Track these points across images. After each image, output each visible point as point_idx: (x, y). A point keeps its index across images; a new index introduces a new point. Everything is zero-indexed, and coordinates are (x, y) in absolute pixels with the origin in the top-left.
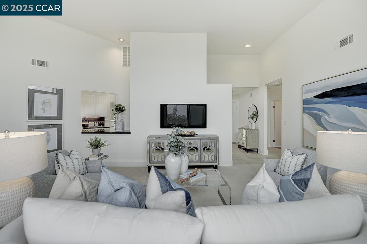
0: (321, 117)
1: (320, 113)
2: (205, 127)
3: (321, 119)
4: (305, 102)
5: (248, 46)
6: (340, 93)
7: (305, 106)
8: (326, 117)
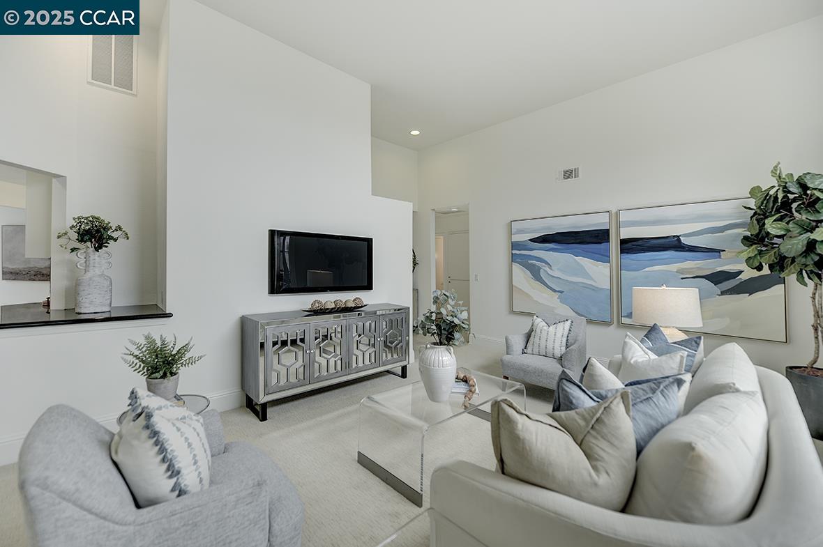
0: (539, 268)
1: (538, 264)
2: (371, 288)
3: (540, 272)
4: (515, 246)
5: (415, 133)
6: (564, 238)
7: (514, 252)
8: (547, 269)
